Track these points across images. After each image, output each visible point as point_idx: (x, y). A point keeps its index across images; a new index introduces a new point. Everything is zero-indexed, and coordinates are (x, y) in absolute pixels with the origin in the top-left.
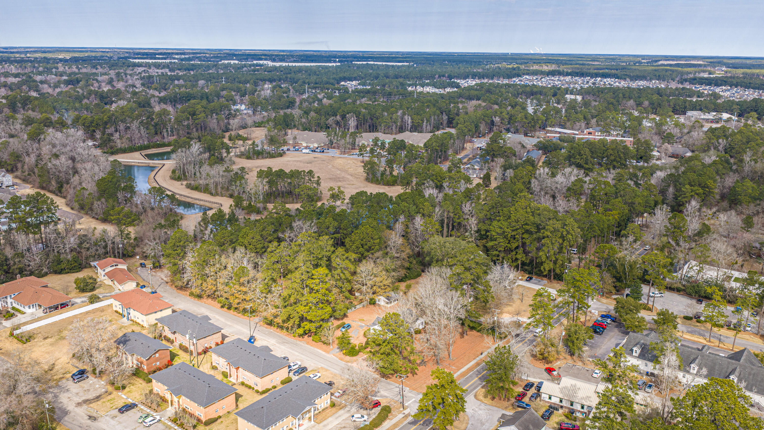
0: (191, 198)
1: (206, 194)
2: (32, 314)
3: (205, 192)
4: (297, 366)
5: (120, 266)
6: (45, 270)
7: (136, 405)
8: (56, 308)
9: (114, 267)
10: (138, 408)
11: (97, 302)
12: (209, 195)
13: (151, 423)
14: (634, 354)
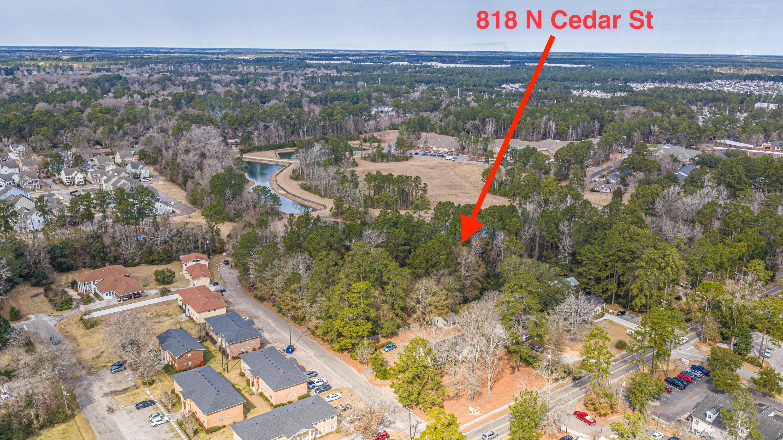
0: (301, 198)
1: (316, 195)
2: (109, 301)
3: (315, 194)
4: (322, 383)
5: (202, 262)
6: (138, 260)
7: (154, 403)
8: (130, 298)
9: (196, 262)
10: (154, 406)
11: (167, 295)
12: (318, 196)
13: (158, 423)
14: (708, 419)
